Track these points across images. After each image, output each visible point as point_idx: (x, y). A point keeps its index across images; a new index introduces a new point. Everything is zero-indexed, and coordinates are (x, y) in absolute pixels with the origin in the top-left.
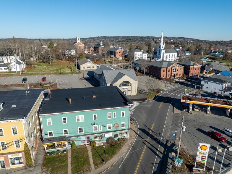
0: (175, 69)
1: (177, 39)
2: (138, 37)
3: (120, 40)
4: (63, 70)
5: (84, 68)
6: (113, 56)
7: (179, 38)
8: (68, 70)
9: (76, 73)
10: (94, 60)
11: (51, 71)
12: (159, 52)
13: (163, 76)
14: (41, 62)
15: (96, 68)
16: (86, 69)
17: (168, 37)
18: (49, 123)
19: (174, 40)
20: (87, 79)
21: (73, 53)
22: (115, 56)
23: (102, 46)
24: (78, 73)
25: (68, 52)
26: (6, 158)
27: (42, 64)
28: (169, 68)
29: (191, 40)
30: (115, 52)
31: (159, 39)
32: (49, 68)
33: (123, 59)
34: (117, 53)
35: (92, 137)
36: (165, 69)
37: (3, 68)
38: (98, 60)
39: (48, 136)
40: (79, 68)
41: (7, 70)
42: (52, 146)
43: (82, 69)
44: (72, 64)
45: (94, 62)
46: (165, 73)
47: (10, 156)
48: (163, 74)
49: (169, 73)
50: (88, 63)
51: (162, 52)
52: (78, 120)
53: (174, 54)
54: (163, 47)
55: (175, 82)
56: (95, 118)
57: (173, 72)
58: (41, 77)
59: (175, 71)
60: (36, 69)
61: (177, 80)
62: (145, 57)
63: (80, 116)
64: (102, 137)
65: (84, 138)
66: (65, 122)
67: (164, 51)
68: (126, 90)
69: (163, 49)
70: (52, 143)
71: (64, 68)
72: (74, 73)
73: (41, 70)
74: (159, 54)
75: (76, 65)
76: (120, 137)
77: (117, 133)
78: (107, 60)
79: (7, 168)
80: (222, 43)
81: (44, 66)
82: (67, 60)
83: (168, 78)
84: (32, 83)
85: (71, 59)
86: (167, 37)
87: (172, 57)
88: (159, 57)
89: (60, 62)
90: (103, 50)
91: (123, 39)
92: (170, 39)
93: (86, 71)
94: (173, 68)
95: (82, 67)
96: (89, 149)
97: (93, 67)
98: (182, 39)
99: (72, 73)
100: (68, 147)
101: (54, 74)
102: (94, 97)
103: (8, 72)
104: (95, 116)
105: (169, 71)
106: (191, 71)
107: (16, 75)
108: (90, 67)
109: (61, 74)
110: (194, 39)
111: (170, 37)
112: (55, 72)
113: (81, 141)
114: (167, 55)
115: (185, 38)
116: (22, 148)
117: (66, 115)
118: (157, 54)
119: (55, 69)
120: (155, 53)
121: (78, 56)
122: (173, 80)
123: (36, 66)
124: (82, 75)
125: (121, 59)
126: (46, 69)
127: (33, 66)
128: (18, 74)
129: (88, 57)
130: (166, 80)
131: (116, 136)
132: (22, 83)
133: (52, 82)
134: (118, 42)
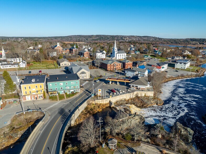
0: (116, 65)
1: (142, 37)
2: (109, 36)
3: (94, 38)
4: (50, 66)
5: (62, 65)
6: (82, 56)
7: (144, 37)
8: (53, 66)
9: (58, 68)
10: (69, 59)
11: (43, 67)
12: (114, 53)
13: (109, 69)
14: (34, 61)
15: (70, 65)
16: (64, 65)
17: (135, 36)
18: (51, 86)
19: (139, 38)
20: (64, 71)
21: (55, 54)
22: (83, 56)
23: (76, 49)
24: (59, 68)
25: (52, 54)
26: (37, 96)
27: (35, 62)
28: (112, 64)
29: (153, 38)
30: (83, 54)
31: (126, 38)
32: (41, 65)
33: (89, 58)
34: (85, 54)
35: (66, 91)
36: (110, 65)
37: (16, 66)
38: (72, 59)
39: (50, 90)
40: (59, 65)
41: (18, 67)
42: (52, 94)
43: (61, 65)
44: (55, 62)
45: (69, 61)
46: (110, 67)
47: (38, 95)
48: (109, 68)
49: (112, 67)
50: (65, 62)
51: (116, 53)
52: (61, 85)
53: (123, 54)
54: (116, 50)
55: (115, 72)
56: (67, 84)
57: (115, 66)
58: (38, 70)
59: (116, 66)
60: (33, 66)
61: (117, 71)
62: (104, 56)
63: (61, 83)
64: (69, 91)
65: (63, 91)
66: (56, 85)
67: (117, 52)
68: (83, 76)
69: (116, 51)
70: (52, 92)
71: (50, 65)
72: (57, 68)
73: (36, 67)
74: (114, 54)
75: (57, 63)
76: (76, 91)
77: (75, 90)
78: (78, 59)
79: (37, 99)
80: (177, 41)
81: (38, 64)
82: (51, 59)
83: (111, 70)
84: (34, 73)
85: (53, 58)
86: (133, 36)
87: (122, 56)
88: (114, 56)
89: (47, 61)
90: (76, 51)
91: (96, 38)
92: (136, 38)
93: (64, 66)
94: (114, 64)
95: (61, 64)
96: (65, 95)
97: (68, 64)
98: (146, 38)
99: (55, 68)
100: (57, 94)
101: (45, 68)
102: (67, 77)
103: (19, 68)
104: (67, 83)
105: (112, 66)
106: (126, 66)
107: (24, 70)
108: (66, 64)
109: (49, 68)
110: (156, 37)
111: (137, 36)
112: (46, 67)
113: (62, 92)
114: (119, 55)
115: (149, 37)
116: (43, 92)
117: (57, 83)
118: (113, 54)
119: (45, 66)
120: (112, 54)
121: (58, 56)
122: (114, 71)
123: (33, 64)
124: (61, 69)
125: (87, 58)
126: (39, 66)
127: (31, 64)
128: (25, 69)
129: (65, 57)
130: (111, 71)
131: (75, 91)
132: (29, 74)
133: (45, 73)
134: (92, 40)
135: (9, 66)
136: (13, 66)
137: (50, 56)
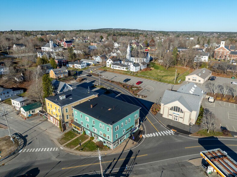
4: (168, 77)
5: (189, 79)
15: (202, 82)
16: (191, 81)
18: (76, 114)
21: (205, 59)
24: (176, 84)
35: (93, 134)
37: (125, 68)
39: (76, 121)
41: (126, 70)
42: (75, 128)
44: (188, 72)
50: (195, 75)
52: (86, 119)
56: (94, 123)
64: (97, 138)
65: (89, 132)
68: (177, 116)
72: (171, 83)
76: (107, 145)
77: (105, 141)
89: (181, 68)
95: (187, 78)
97: (200, 81)
102: (110, 109)
107: (129, 75)
108: (195, 80)
109: (160, 80)
123: (153, 69)
127: (151, 68)
133: (142, 87)
135: (118, 66)
136: (122, 67)
137: (195, 61)
